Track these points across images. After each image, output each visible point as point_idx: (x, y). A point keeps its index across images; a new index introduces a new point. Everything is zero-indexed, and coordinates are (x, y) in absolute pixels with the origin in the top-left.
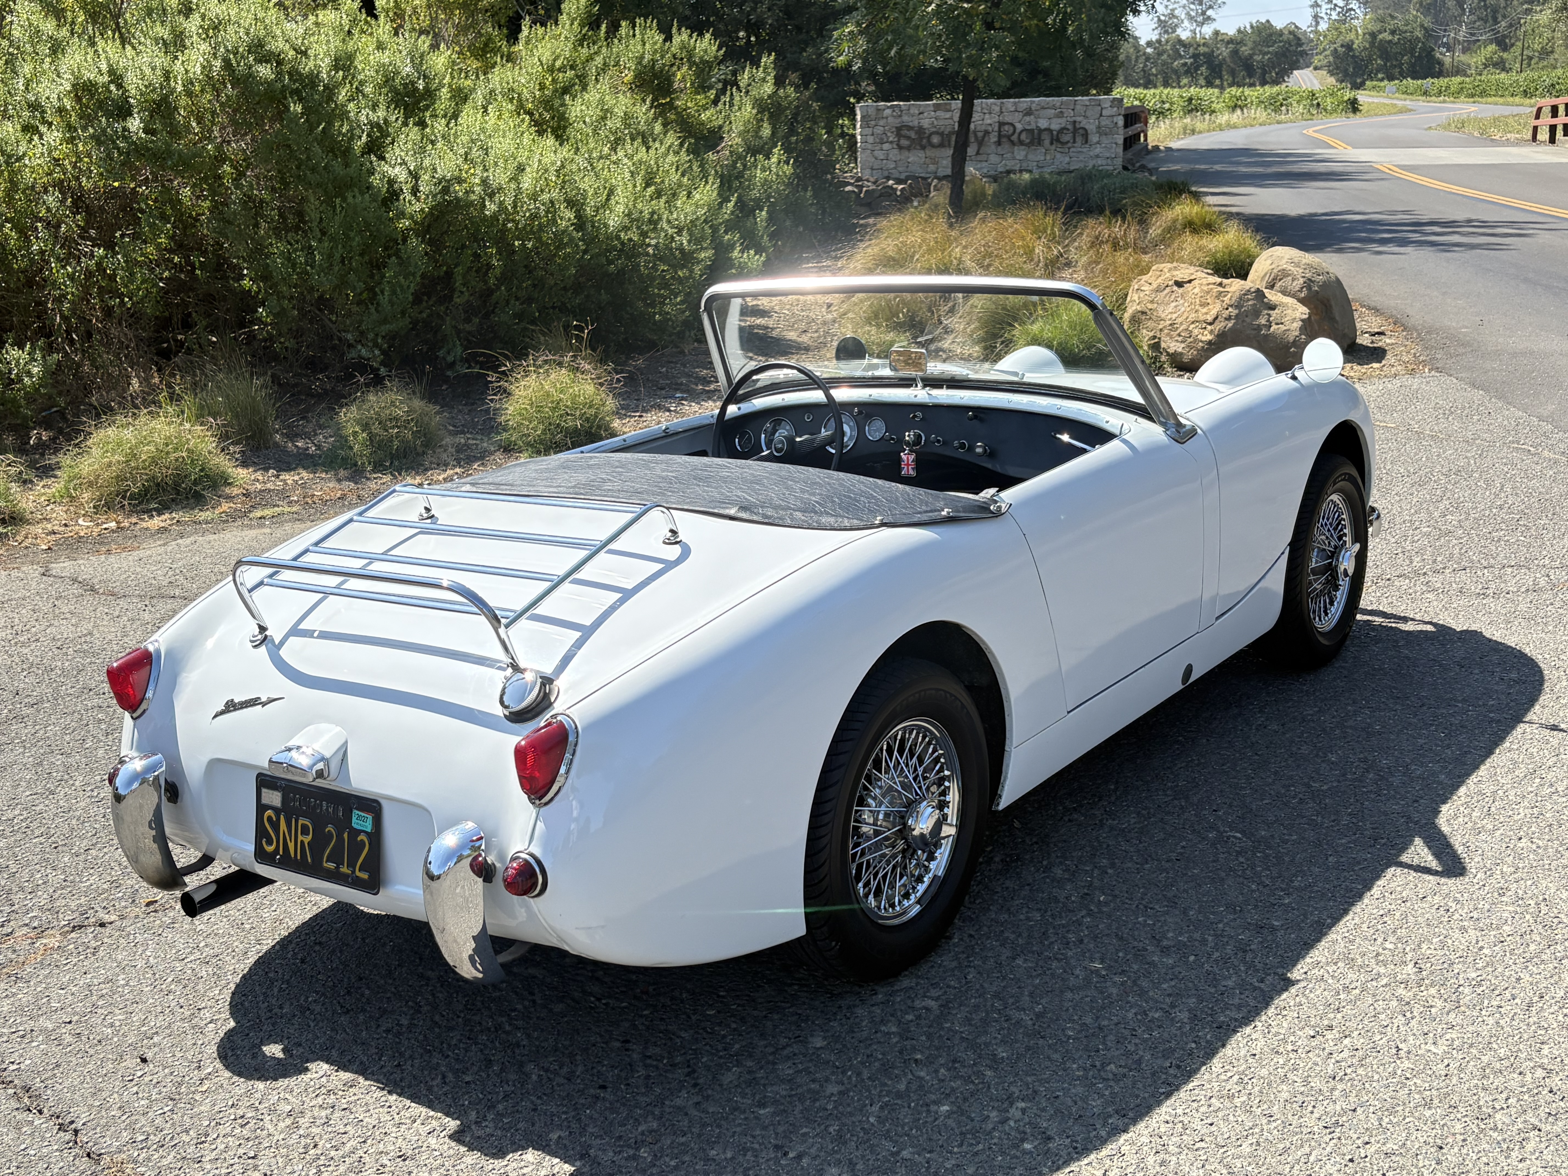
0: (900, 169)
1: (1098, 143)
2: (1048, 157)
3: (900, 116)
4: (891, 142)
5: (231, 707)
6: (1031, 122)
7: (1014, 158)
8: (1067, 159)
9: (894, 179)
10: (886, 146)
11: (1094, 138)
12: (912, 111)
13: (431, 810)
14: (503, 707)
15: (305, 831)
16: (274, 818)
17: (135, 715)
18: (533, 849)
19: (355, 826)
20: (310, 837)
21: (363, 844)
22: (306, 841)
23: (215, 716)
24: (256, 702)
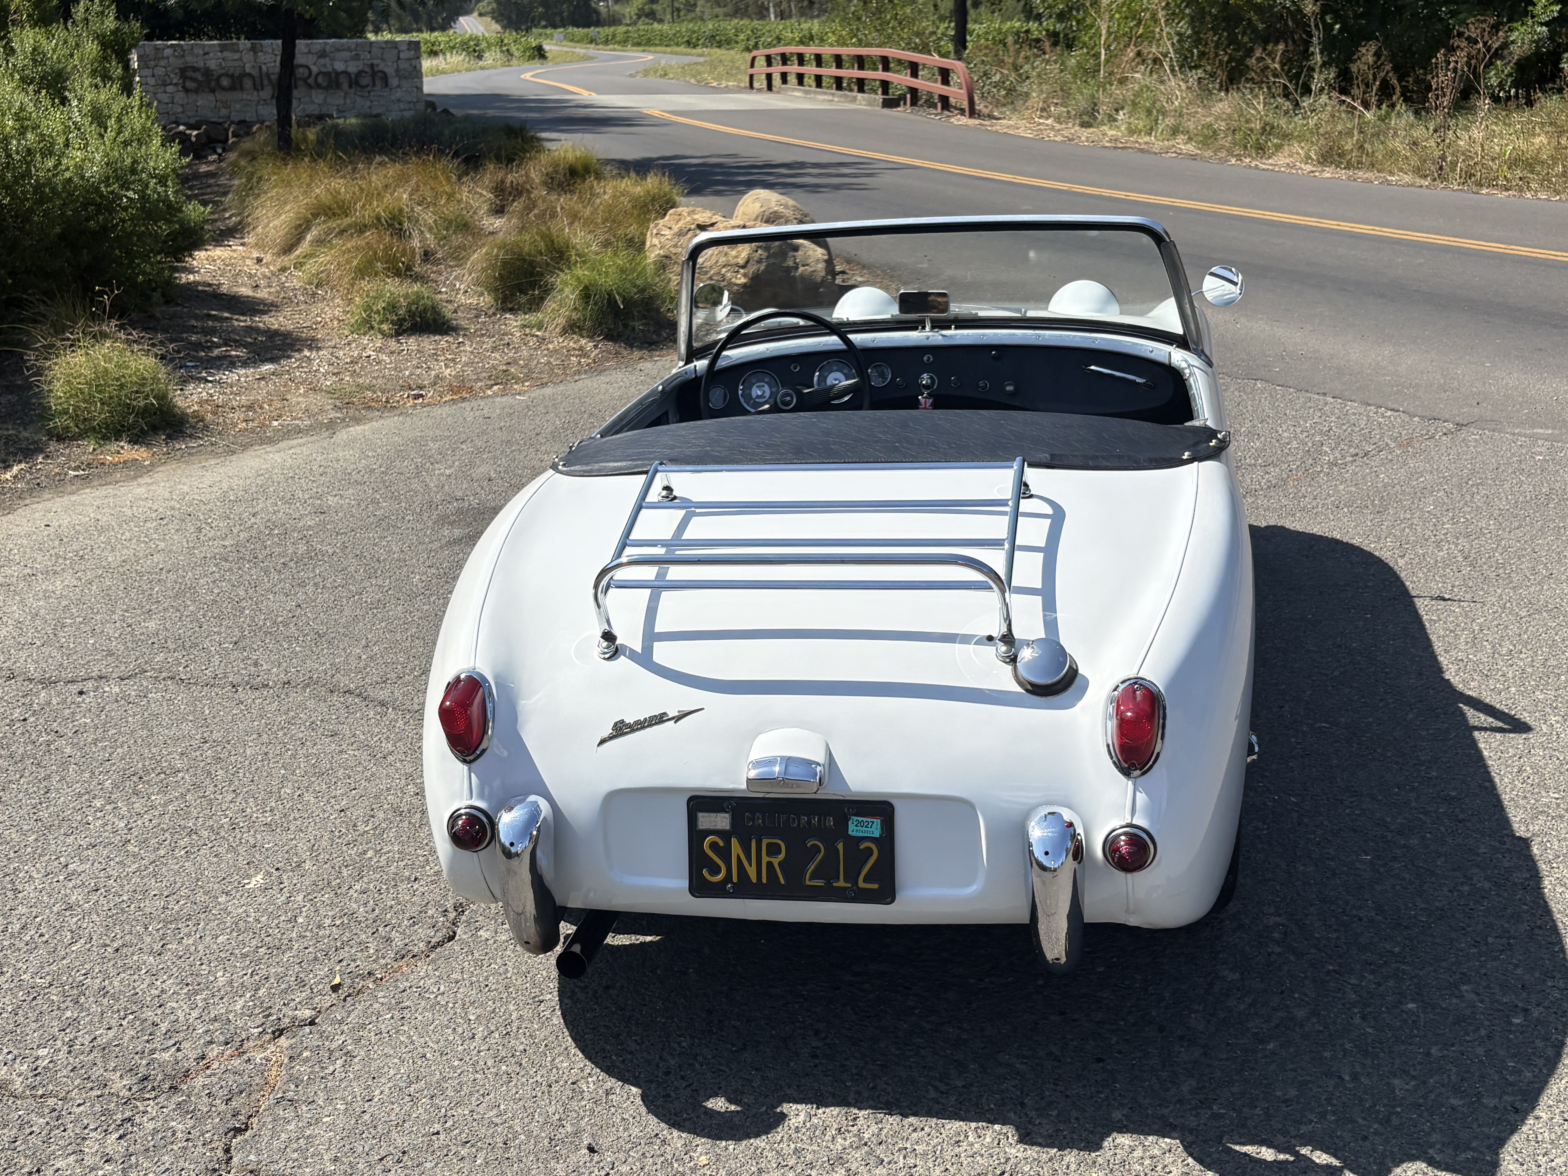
0: (189, 114)
1: (399, 86)
2: (348, 101)
3: (183, 56)
4: (176, 84)
5: (621, 729)
6: (326, 64)
7: (312, 102)
8: (368, 103)
9: (183, 124)
10: (170, 89)
11: (394, 82)
12: (195, 51)
13: (973, 800)
14: (1020, 683)
15: (773, 850)
16: (721, 844)
17: (471, 758)
18: (1137, 821)
19: (854, 834)
20: (781, 857)
21: (869, 852)
22: (776, 861)
23: (602, 742)
24: (660, 719)
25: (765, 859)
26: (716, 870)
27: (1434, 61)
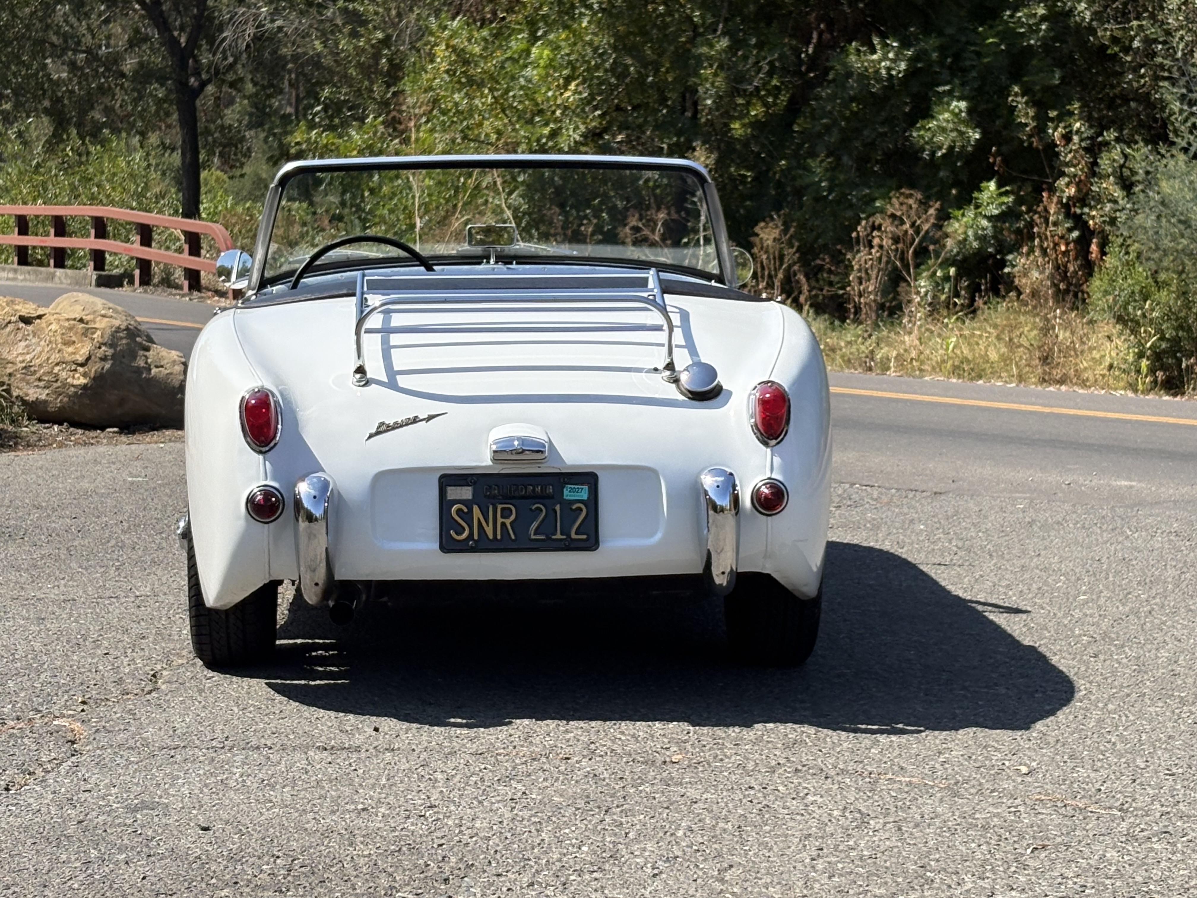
5: (383, 429)
13: (657, 468)
14: (682, 393)
15: (506, 513)
16: (466, 510)
17: (267, 449)
18: (774, 476)
19: (568, 498)
20: (513, 517)
21: (581, 510)
22: (508, 522)
23: (371, 436)
24: (415, 420)
25: (500, 520)
26: (460, 530)
27: (854, 235)
